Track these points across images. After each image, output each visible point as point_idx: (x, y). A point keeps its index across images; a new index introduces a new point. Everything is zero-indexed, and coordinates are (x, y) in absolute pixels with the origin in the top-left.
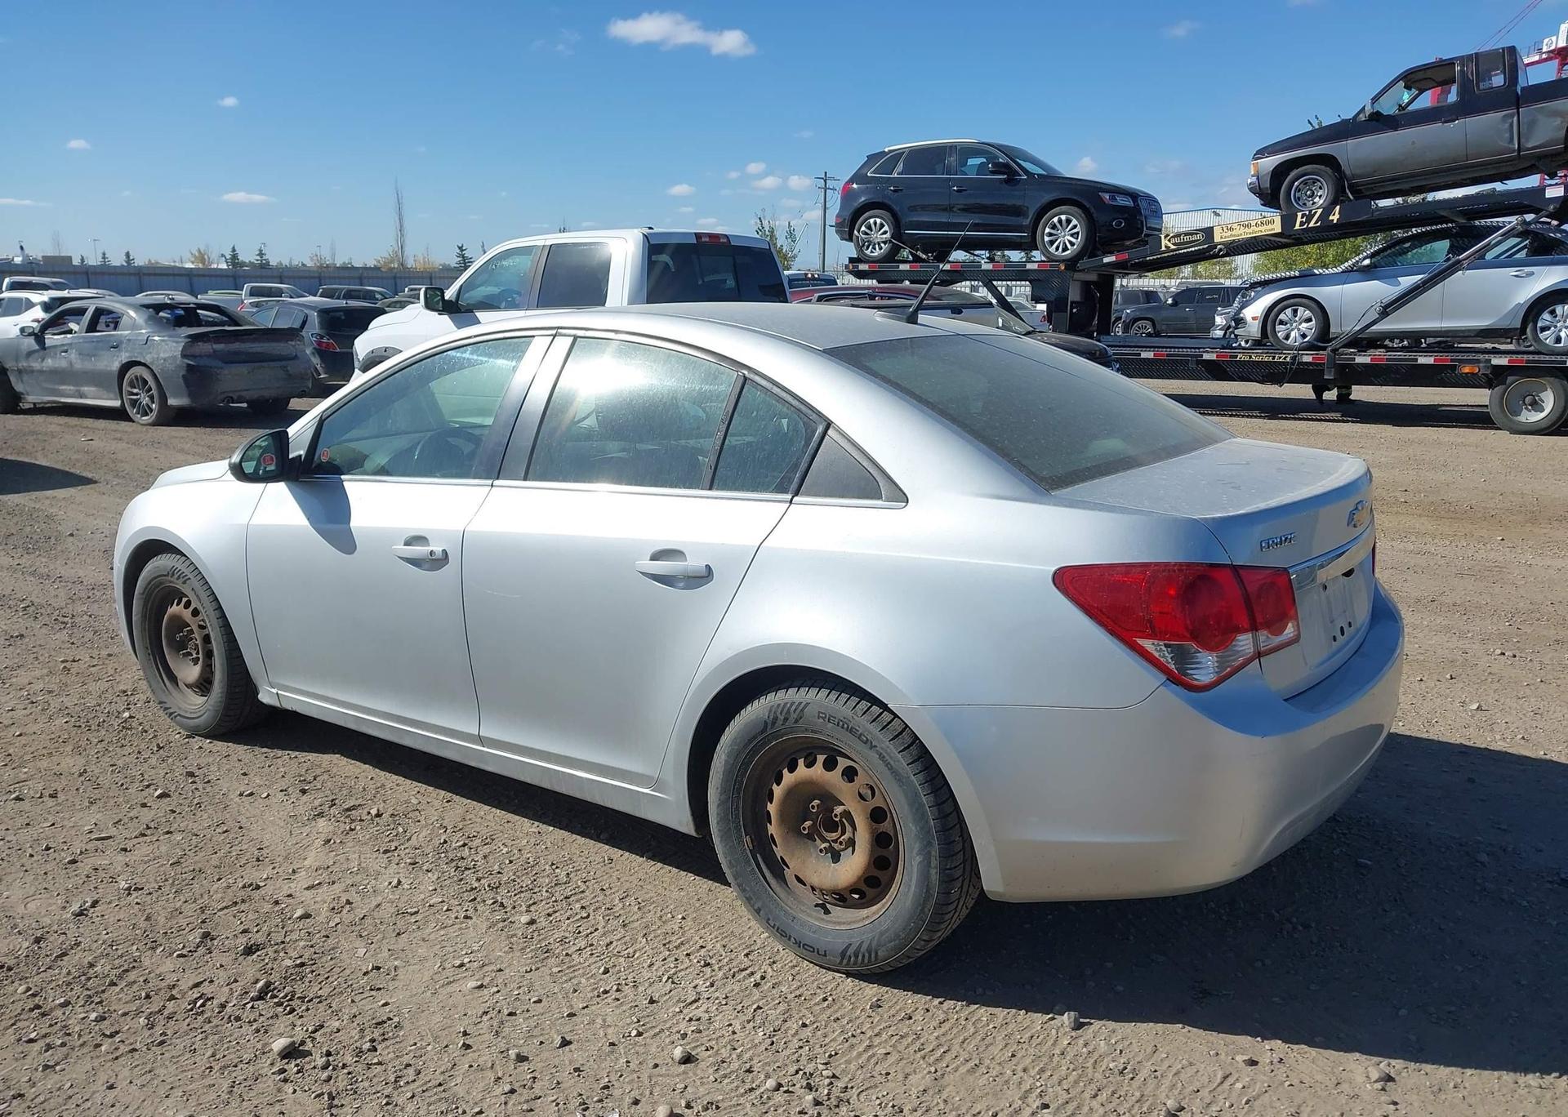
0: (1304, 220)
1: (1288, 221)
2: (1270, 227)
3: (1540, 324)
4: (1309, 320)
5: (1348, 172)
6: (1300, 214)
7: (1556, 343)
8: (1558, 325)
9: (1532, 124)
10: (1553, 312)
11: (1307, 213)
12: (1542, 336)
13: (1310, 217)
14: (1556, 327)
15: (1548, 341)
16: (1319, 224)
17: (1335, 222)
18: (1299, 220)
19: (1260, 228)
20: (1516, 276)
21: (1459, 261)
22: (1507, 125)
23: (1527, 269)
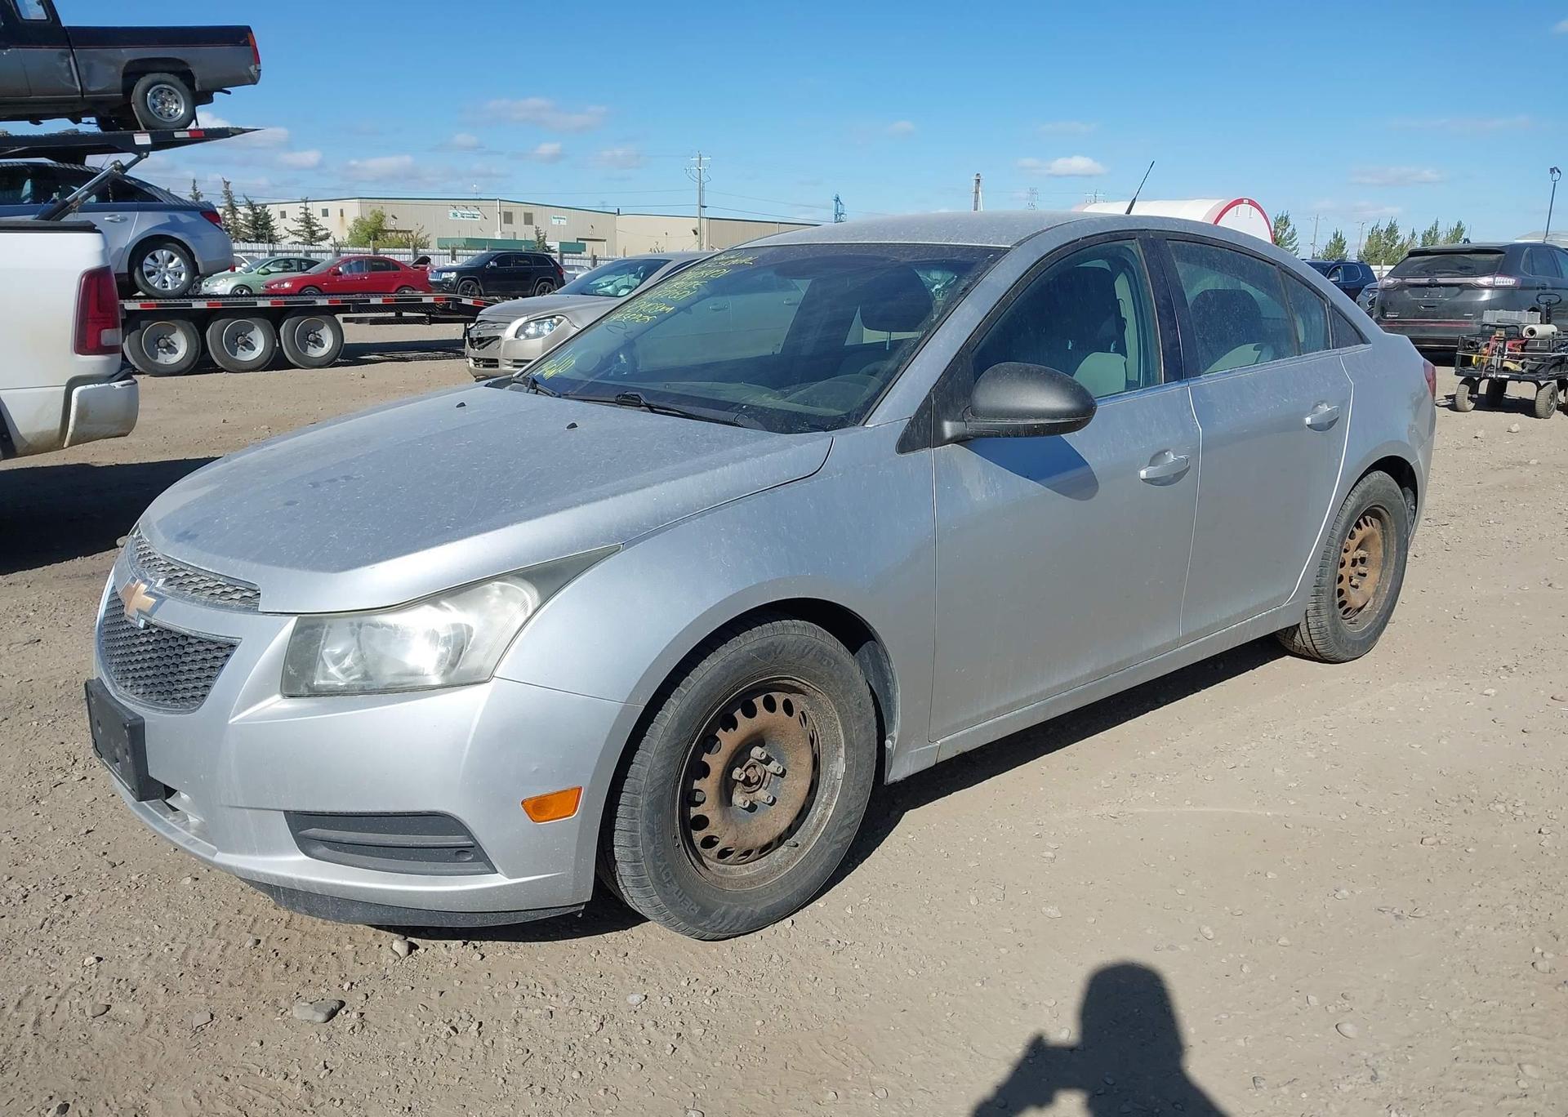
3: (145, 269)
7: (164, 287)
8: (162, 270)
9: (89, 67)
10: (153, 257)
12: (150, 280)
14: (159, 271)
15: (156, 285)
20: (111, 221)
21: (67, 204)
22: (65, 64)
23: (119, 215)
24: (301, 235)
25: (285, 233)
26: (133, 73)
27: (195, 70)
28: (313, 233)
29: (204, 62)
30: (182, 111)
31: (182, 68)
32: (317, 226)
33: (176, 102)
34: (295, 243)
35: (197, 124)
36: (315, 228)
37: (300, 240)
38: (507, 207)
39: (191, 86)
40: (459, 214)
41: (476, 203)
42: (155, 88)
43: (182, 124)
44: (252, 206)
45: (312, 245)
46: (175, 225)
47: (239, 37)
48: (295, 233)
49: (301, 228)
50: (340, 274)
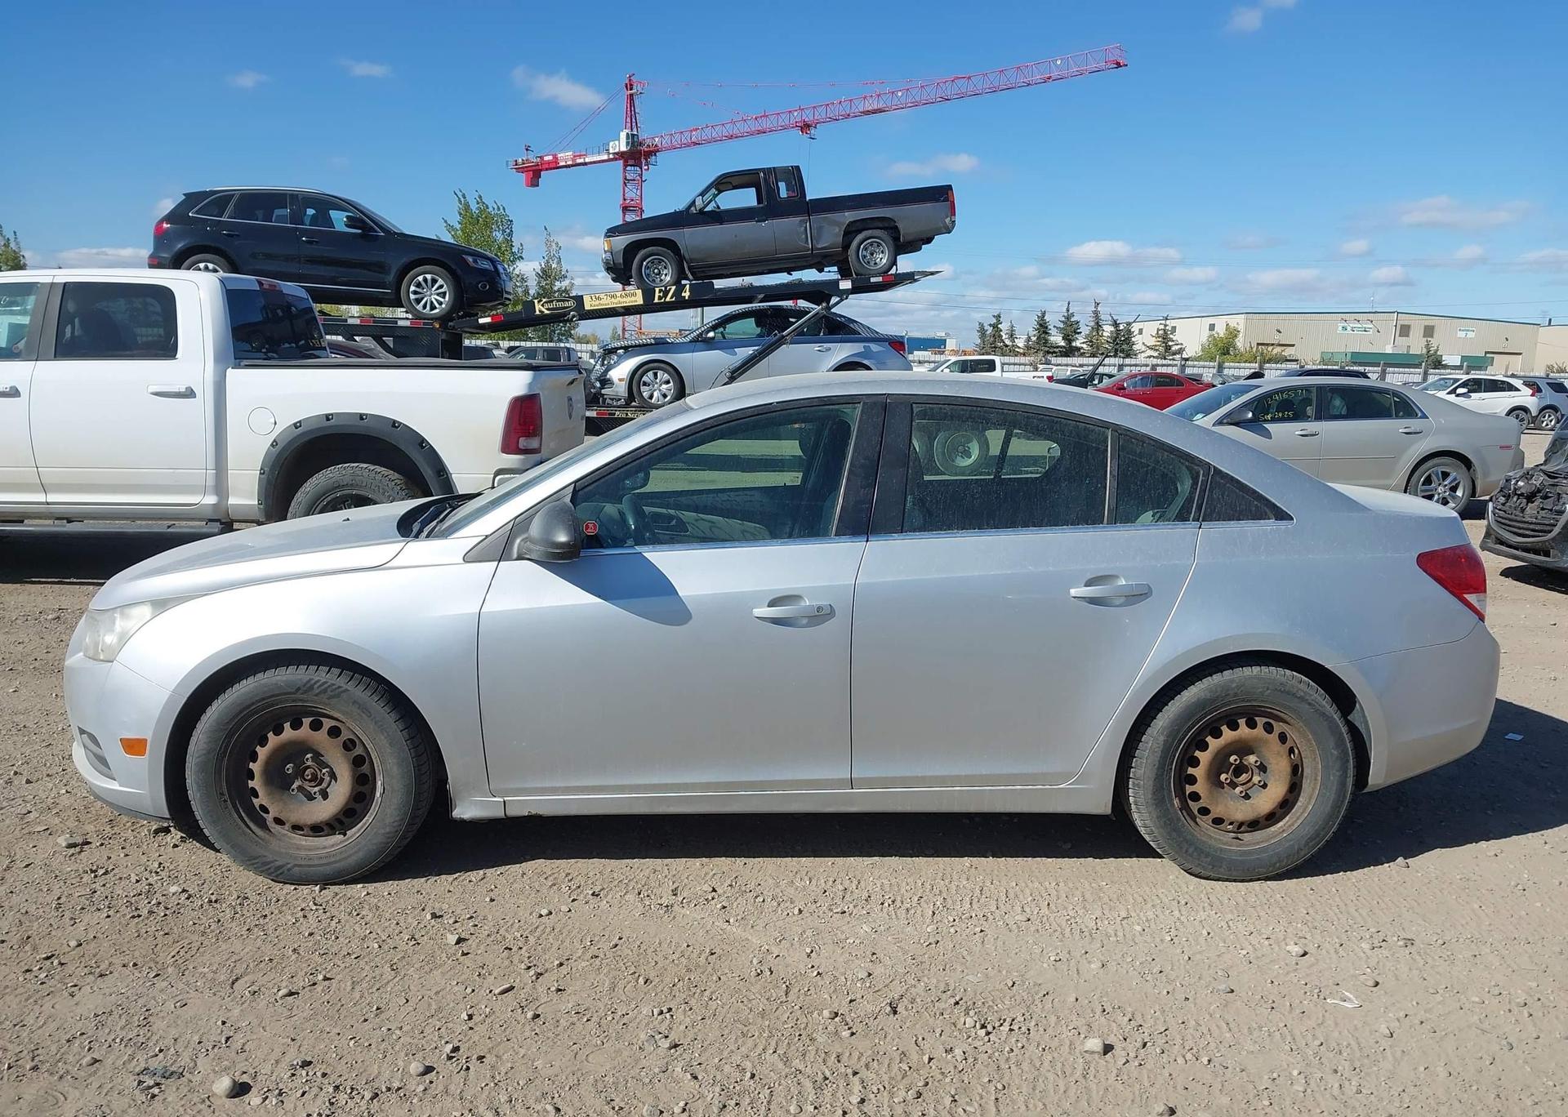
0: (661, 294)
1: (648, 294)
2: (633, 299)
4: (668, 382)
5: (687, 256)
6: (657, 290)
9: (820, 229)
11: (663, 288)
13: (666, 293)
16: (674, 299)
17: (687, 298)
18: (657, 294)
19: (625, 299)
20: (819, 351)
21: (783, 337)
22: (803, 228)
23: (825, 345)
24: (1157, 350)
25: (1143, 348)
26: (851, 231)
27: (900, 226)
28: (1168, 348)
29: (908, 218)
30: (884, 261)
31: (892, 224)
32: (1173, 341)
33: (882, 252)
34: (1150, 357)
35: (897, 270)
36: (1170, 343)
37: (1156, 354)
38: (1404, 320)
39: (896, 239)
40: (1349, 329)
41: (1371, 316)
42: (865, 243)
43: (882, 270)
44: (1116, 324)
45: (1165, 359)
46: (867, 354)
47: (941, 195)
48: (1150, 348)
49: (1159, 343)
50: (1124, 389)
